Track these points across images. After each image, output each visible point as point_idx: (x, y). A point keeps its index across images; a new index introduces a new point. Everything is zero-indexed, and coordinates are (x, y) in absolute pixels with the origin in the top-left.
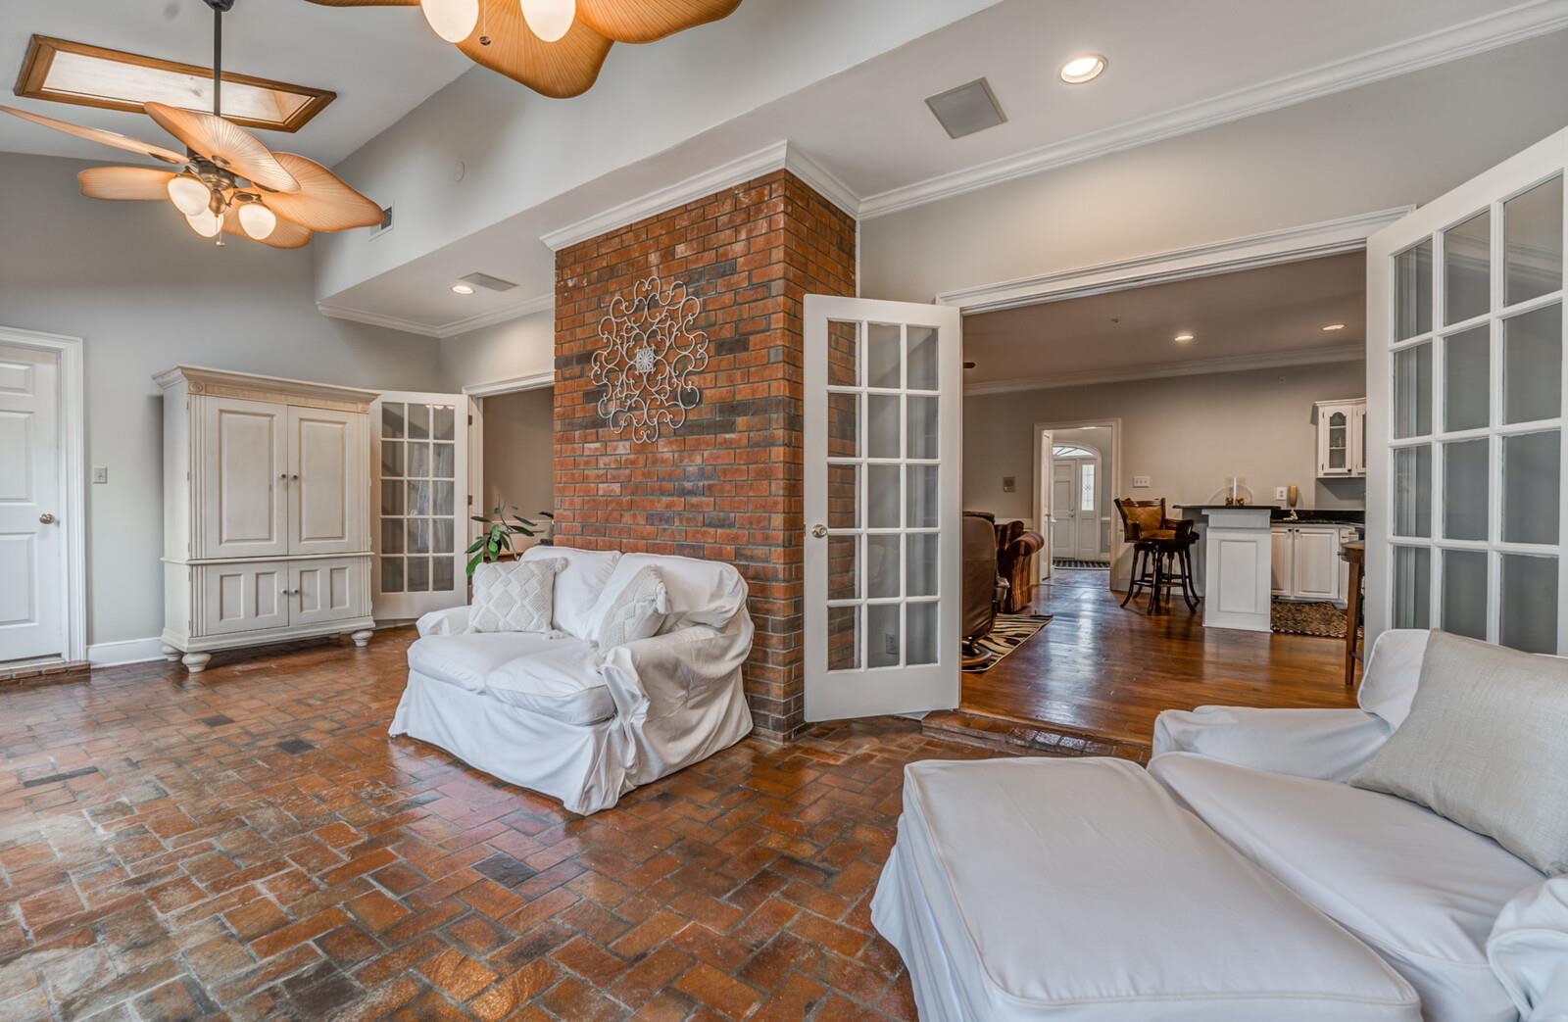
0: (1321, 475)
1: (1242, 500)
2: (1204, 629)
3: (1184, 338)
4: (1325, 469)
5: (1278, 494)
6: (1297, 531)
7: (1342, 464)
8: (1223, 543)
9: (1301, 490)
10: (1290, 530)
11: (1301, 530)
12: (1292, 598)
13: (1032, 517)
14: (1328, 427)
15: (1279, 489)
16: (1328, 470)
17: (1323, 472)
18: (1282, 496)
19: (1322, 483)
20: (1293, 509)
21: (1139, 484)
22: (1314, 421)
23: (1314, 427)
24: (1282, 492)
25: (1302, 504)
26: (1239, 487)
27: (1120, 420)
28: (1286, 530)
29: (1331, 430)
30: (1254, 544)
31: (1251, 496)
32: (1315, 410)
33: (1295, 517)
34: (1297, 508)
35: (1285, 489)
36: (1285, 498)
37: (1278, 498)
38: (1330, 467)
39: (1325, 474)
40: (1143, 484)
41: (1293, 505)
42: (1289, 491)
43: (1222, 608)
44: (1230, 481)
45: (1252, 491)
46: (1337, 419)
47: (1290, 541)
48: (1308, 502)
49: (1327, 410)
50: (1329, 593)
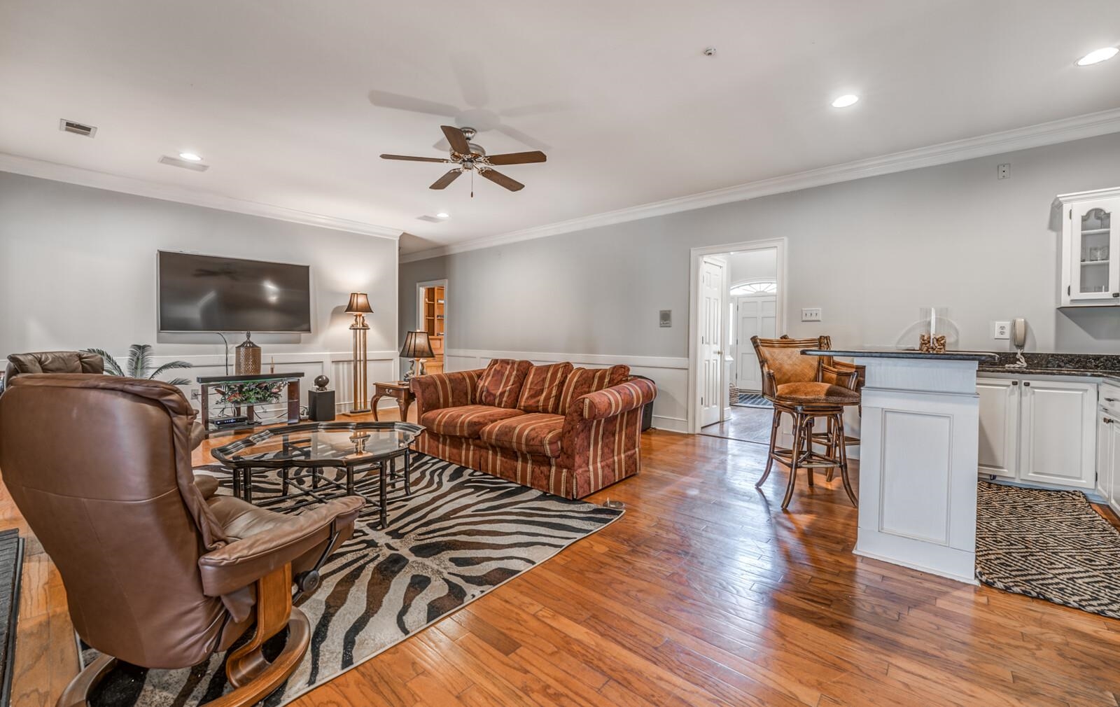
0: (1066, 301)
1: (943, 338)
2: (854, 558)
3: (845, 100)
4: (1074, 294)
5: (997, 330)
6: (1027, 384)
7: (1103, 284)
8: (889, 415)
9: (1032, 325)
10: (1015, 383)
11: (1033, 383)
12: (1017, 481)
13: (688, 357)
14: (1078, 233)
15: (998, 324)
16: (1077, 294)
17: (1069, 299)
18: (1002, 333)
19: (1069, 315)
20: (1019, 352)
21: (809, 318)
22: (1055, 223)
23: (1054, 234)
24: (1002, 328)
25: (1034, 346)
26: (939, 321)
27: (786, 239)
28: (1009, 382)
29: (1083, 236)
30: (947, 421)
31: (957, 332)
32: (1057, 208)
33: (1023, 363)
34: (1026, 350)
35: (1007, 324)
36: (1007, 335)
37: (997, 335)
38: (1081, 291)
39: (1072, 301)
40: (813, 318)
41: (1021, 346)
42: (1014, 325)
43: (887, 527)
44: (928, 313)
45: (958, 327)
46: (1092, 219)
47: (1015, 398)
48: (1044, 341)
49: (1077, 205)
50: (1080, 478)
